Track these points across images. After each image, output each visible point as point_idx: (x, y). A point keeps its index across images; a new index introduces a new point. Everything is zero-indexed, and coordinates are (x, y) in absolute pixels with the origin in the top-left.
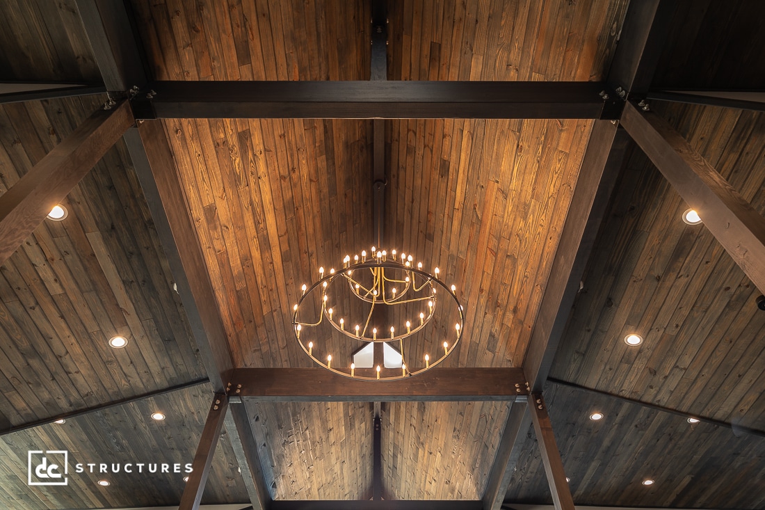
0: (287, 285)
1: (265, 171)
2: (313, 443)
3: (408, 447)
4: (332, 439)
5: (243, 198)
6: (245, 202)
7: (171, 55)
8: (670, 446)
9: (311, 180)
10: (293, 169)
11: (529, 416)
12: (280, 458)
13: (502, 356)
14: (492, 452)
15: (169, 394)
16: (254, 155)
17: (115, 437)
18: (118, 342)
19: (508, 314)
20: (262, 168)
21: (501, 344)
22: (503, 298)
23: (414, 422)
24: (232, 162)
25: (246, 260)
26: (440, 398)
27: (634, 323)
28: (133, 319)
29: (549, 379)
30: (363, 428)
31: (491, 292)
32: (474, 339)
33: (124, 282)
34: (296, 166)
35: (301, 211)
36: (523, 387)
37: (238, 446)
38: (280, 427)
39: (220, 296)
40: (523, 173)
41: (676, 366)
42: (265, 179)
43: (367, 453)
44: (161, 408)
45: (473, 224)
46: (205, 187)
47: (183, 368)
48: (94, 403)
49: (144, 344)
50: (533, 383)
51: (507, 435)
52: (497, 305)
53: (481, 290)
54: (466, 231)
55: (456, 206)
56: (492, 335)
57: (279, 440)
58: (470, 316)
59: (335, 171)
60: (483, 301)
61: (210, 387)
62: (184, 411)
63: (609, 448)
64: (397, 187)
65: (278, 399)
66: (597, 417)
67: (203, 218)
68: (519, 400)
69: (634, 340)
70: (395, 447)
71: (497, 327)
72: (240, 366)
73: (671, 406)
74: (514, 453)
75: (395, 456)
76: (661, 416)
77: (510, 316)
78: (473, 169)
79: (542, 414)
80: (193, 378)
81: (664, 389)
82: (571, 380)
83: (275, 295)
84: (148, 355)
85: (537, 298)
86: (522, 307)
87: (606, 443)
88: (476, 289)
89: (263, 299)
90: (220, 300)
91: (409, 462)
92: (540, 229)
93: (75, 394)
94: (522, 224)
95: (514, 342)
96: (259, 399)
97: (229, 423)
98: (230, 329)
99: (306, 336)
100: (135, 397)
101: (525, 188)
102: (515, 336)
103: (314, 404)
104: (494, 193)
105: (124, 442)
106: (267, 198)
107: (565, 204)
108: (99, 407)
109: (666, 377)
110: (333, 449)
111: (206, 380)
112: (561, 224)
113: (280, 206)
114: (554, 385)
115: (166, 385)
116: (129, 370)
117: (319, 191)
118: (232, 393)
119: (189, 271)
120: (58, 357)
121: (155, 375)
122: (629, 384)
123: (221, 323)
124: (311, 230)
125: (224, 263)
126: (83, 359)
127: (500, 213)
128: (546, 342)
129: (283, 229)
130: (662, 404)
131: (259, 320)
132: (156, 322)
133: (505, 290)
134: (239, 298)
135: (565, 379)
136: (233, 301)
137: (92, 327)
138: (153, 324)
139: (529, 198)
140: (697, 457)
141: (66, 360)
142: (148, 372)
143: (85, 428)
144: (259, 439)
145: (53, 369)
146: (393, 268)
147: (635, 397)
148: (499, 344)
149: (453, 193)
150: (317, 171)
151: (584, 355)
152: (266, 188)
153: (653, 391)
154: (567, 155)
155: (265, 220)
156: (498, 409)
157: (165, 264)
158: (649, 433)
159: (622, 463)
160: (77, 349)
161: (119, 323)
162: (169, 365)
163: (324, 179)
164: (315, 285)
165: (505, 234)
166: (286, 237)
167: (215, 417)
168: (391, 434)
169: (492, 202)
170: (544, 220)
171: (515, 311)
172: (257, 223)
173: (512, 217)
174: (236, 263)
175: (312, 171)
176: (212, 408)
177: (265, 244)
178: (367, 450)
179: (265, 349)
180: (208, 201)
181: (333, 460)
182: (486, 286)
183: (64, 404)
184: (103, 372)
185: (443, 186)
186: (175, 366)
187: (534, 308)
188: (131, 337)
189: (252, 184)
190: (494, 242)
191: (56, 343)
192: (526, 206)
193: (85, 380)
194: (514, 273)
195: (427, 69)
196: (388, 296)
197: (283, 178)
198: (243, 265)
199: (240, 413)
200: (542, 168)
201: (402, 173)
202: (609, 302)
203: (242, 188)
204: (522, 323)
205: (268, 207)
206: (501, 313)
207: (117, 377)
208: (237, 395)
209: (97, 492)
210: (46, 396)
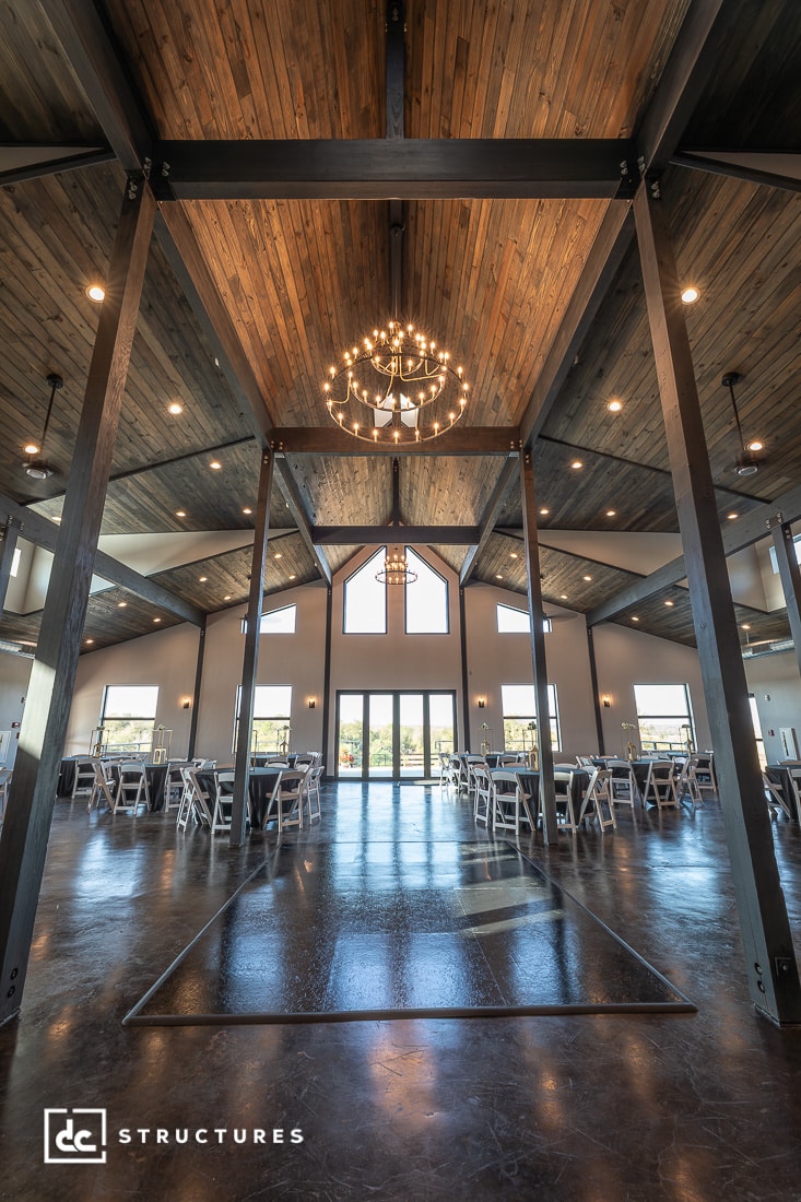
0: (311, 348)
1: (280, 229)
2: (343, 483)
3: (422, 484)
4: (358, 479)
5: (262, 265)
6: (265, 269)
7: (169, 103)
8: (634, 487)
9: (326, 233)
10: (307, 223)
11: (518, 470)
12: (317, 495)
13: (502, 417)
14: (489, 492)
15: (223, 450)
16: (268, 212)
17: (183, 481)
18: (175, 409)
19: (512, 379)
20: (276, 227)
21: (504, 405)
22: (509, 364)
23: (427, 465)
24: (247, 225)
25: (273, 328)
26: (448, 453)
27: (618, 391)
28: (183, 389)
29: (540, 436)
30: (383, 469)
31: (500, 357)
32: (481, 399)
33: (170, 357)
34: (309, 218)
35: (318, 270)
36: (517, 445)
37: (285, 489)
38: (315, 472)
39: (254, 365)
40: (541, 235)
41: (645, 430)
42: (280, 239)
43: (388, 488)
44: (217, 459)
45: (488, 286)
46: (225, 257)
47: (232, 430)
48: (166, 459)
49: (197, 410)
50: (525, 442)
51: (501, 481)
52: (504, 370)
53: (492, 355)
54: (482, 292)
55: (474, 264)
56: (497, 397)
57: (315, 481)
58: (480, 378)
59: (349, 218)
60: (492, 364)
61: (257, 442)
62: (236, 461)
63: (583, 489)
64: (416, 232)
65: (314, 455)
66: (577, 465)
67: (229, 292)
68: (512, 455)
69: (615, 406)
70: (411, 484)
71: (502, 390)
72: (278, 426)
73: (635, 461)
74: (504, 494)
75: (411, 491)
76: (628, 467)
77: (514, 380)
78: (494, 223)
79: (528, 467)
80: (241, 437)
81: (633, 446)
82: (558, 438)
83: (301, 361)
84: (202, 419)
85: (538, 367)
86: (525, 374)
87: (582, 485)
88: (487, 353)
89: (291, 364)
90: (254, 370)
91: (422, 497)
92: (550, 300)
93: (149, 451)
94: (534, 292)
95: (515, 405)
96: (299, 455)
97: (277, 474)
98: (266, 396)
99: (337, 408)
100: (197, 453)
101: (541, 253)
102: (517, 399)
103: (343, 459)
104: (512, 254)
105: (192, 485)
106: (284, 260)
107: (575, 276)
108: (171, 461)
109: (635, 438)
110: (359, 487)
111: (253, 437)
112: (569, 297)
113: (298, 267)
114: (545, 442)
115: (220, 443)
116: (189, 432)
117: (335, 244)
118: (276, 449)
119: (227, 348)
120: (130, 423)
121: (210, 435)
122: (605, 442)
123: (258, 389)
124: (329, 290)
125: (253, 334)
126: (151, 424)
127: (515, 277)
128: (539, 409)
129: (303, 291)
130: (628, 459)
131: (290, 385)
132: (203, 391)
133: (512, 356)
134: (271, 366)
135: (553, 437)
136: (266, 369)
137: (152, 397)
138: (200, 393)
139: (543, 265)
140: (653, 496)
141: (137, 425)
142: (204, 433)
143: (158, 475)
144: (300, 482)
145: (128, 433)
146: (409, 349)
147: (607, 452)
148: (503, 405)
149: (472, 249)
150: (331, 222)
151: (572, 418)
152: (282, 250)
153: (623, 449)
154: (585, 222)
155: (285, 286)
156: (497, 461)
157: (204, 339)
158: (618, 478)
159: (592, 500)
160: (143, 417)
161: (174, 394)
162: (219, 427)
163: (339, 228)
164: (343, 370)
165: (517, 301)
166: (306, 300)
167: (266, 470)
168: (408, 474)
169: (509, 264)
170: (554, 292)
171: (519, 377)
172: (278, 289)
173: (526, 283)
174: (263, 332)
175: (327, 222)
176: (262, 462)
177: (288, 311)
178: (388, 486)
179: (297, 409)
180: (231, 273)
181: (360, 496)
182: (496, 352)
184: (168, 434)
185: (462, 237)
186: (225, 428)
187: (535, 375)
188: (185, 405)
189: (269, 247)
190: (507, 307)
192: (540, 273)
193: (156, 443)
194: (522, 340)
195: (452, 78)
196: (405, 369)
197: (297, 234)
198: (270, 334)
199: (283, 464)
200: (560, 234)
201: (420, 215)
202: (601, 373)
203: (261, 254)
204: (523, 388)
205: (287, 270)
206: (506, 377)
207: (180, 438)
208: (281, 451)
209: (177, 520)
210: (128, 454)
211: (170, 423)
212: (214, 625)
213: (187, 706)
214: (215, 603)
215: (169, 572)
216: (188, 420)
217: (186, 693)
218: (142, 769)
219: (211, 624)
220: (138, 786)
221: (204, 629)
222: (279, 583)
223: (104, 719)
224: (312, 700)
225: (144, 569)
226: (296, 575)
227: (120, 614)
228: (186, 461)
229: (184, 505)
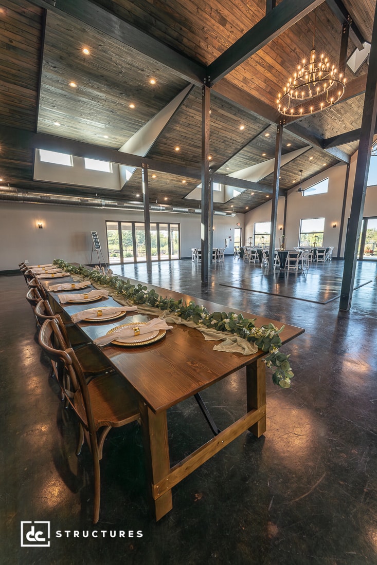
15: (265, 130)
18: (242, 128)
25: (266, 80)
28: (242, 121)
38: (314, 117)
39: (263, 99)
44: (266, 132)
49: (249, 124)
62: (272, 131)
67: (243, 84)
84: (252, 125)
93: (240, 144)
100: (258, 135)
113: (268, 50)
115: (262, 130)
116: (250, 132)
120: (231, 139)
121: (257, 129)
125: (258, 89)
126: (237, 136)
132: (249, 118)
134: (271, 92)
136: (269, 96)
137: (234, 129)
141: (233, 138)
142: (255, 129)
143: (249, 145)
145: (231, 142)
155: (265, 61)
160: (234, 135)
161: (238, 123)
162: (259, 125)
166: (278, 58)
167: (279, 136)
172: (263, 66)
174: (263, 85)
176: (277, 133)
177: (270, 68)
183: (239, 147)
184: (243, 136)
186: (262, 124)
188: (244, 125)
191: (228, 137)
193: (240, 140)
198: (265, 83)
207: (247, 135)
208: (284, 124)
209: (263, 157)
210: (234, 148)
211: (243, 133)
212: (291, 194)
213: (281, 229)
214: (290, 185)
215: (264, 179)
216: (248, 129)
217: (281, 224)
218: (255, 249)
219: (289, 194)
220: (255, 255)
221: (286, 197)
222: (318, 169)
223: (255, 235)
224: (334, 224)
225: (255, 180)
226: (326, 163)
227: (253, 197)
228: (257, 138)
229: (263, 151)
